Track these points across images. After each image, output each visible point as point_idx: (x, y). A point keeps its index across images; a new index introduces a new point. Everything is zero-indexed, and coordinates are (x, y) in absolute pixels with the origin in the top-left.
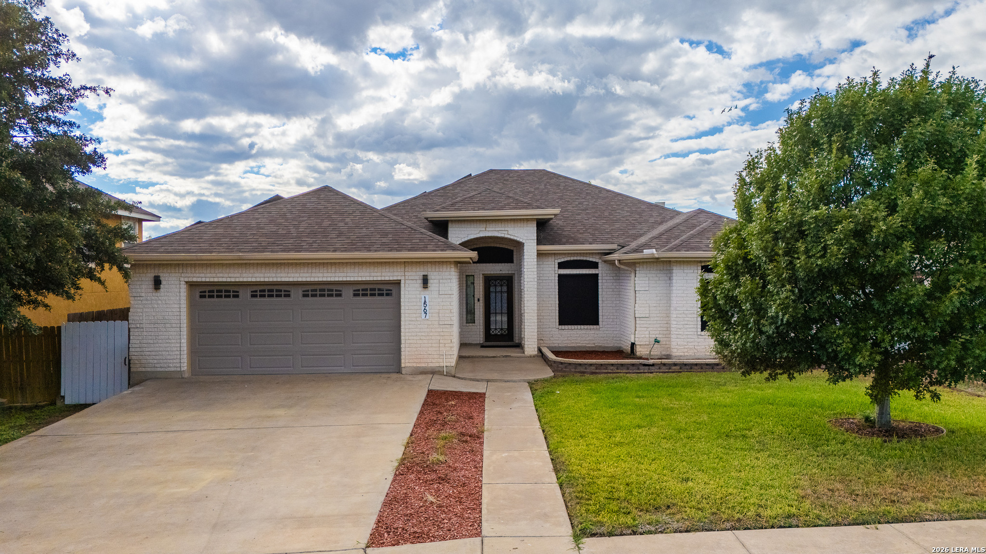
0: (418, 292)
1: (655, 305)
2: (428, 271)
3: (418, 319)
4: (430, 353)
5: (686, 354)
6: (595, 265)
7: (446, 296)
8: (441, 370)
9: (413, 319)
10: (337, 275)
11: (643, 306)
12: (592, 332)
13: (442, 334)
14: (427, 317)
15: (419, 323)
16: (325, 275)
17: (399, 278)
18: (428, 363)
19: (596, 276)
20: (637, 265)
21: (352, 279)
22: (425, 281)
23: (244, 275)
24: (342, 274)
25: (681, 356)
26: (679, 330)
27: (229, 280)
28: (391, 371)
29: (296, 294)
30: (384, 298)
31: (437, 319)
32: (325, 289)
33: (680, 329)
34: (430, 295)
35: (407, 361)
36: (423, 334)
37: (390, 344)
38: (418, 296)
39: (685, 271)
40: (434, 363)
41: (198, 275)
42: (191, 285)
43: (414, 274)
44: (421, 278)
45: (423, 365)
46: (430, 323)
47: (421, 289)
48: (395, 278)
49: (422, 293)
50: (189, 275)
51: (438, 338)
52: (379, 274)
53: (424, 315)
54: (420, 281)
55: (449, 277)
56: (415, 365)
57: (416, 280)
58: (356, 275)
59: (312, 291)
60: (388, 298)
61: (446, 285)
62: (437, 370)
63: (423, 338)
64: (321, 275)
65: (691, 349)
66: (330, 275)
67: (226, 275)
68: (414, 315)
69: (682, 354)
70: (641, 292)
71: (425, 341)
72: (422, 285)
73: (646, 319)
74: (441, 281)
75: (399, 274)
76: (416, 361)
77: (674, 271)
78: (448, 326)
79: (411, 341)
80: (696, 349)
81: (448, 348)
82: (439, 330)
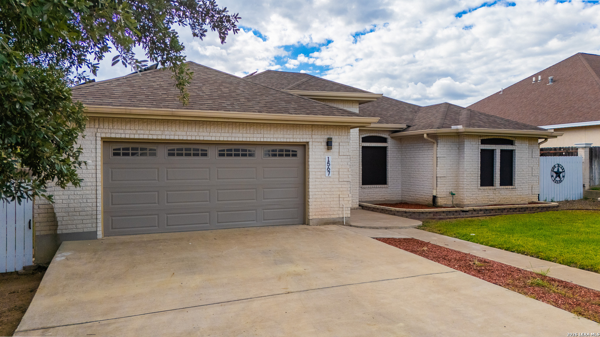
0: (323, 153)
1: (449, 168)
2: (330, 135)
3: (322, 176)
4: (332, 206)
5: (472, 203)
6: (384, 140)
7: (344, 157)
8: (341, 220)
9: (319, 177)
10: (255, 135)
11: (442, 168)
12: (383, 190)
13: (341, 189)
14: (330, 175)
15: (323, 180)
16: (245, 135)
17: (308, 140)
18: (330, 215)
19: (385, 148)
20: (439, 138)
21: (269, 140)
22: (329, 144)
23: (166, 133)
24: (260, 135)
25: (469, 204)
26: (467, 186)
27: (150, 137)
28: (296, 223)
29: (213, 152)
30: (291, 158)
31: (338, 177)
32: (239, 149)
33: (468, 184)
34: (333, 155)
35: (313, 213)
36: (327, 190)
37: (294, 199)
38: (323, 157)
39: (472, 143)
40: (335, 215)
41: (116, 131)
42: (106, 142)
43: (319, 137)
44: (326, 140)
45: (327, 217)
46: (331, 180)
47: (325, 150)
48: (305, 140)
49: (326, 154)
50: (107, 131)
51: (338, 193)
52: (291, 136)
53: (327, 173)
54: (325, 144)
55: (346, 140)
56: (320, 217)
57: (321, 142)
58: (272, 136)
59: (228, 150)
60: (294, 158)
61: (345, 147)
62: (337, 220)
63: (326, 193)
64: (240, 135)
65: (474, 199)
66: (249, 135)
67: (147, 132)
68: (320, 173)
69: (469, 203)
70: (441, 158)
71: (328, 196)
72: (326, 147)
73: (444, 178)
74: (341, 144)
75: (308, 136)
76: (321, 213)
77: (465, 143)
78: (345, 183)
79: (317, 196)
80: (477, 199)
81: (346, 202)
82: (339, 186)
